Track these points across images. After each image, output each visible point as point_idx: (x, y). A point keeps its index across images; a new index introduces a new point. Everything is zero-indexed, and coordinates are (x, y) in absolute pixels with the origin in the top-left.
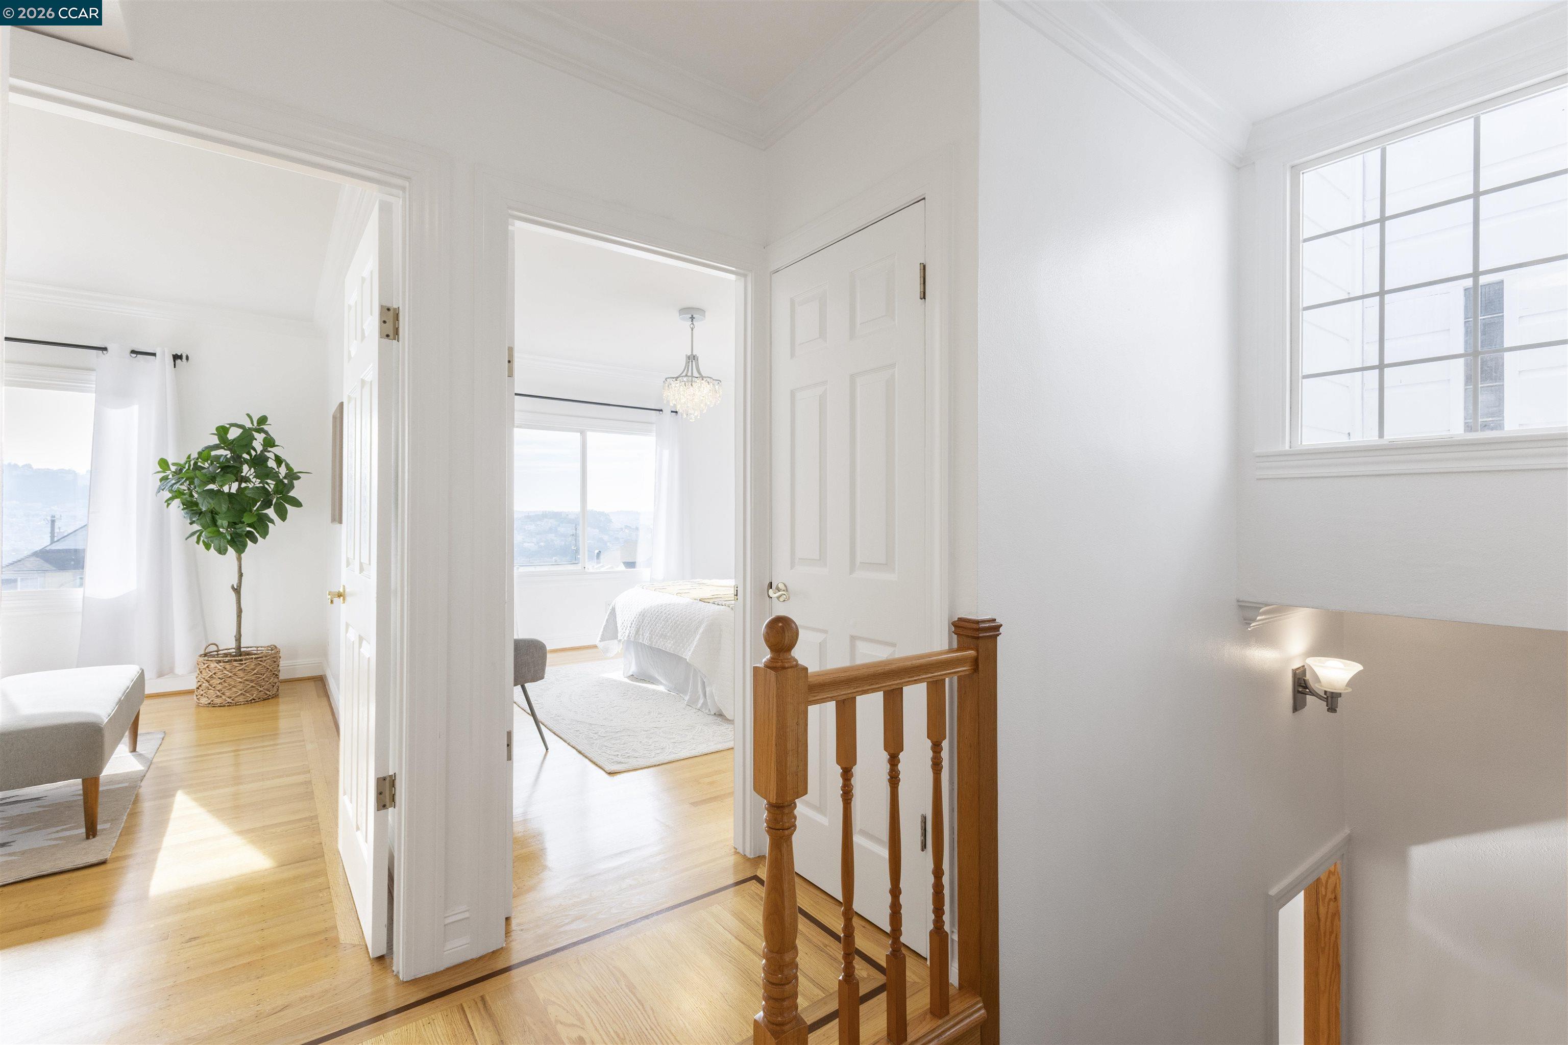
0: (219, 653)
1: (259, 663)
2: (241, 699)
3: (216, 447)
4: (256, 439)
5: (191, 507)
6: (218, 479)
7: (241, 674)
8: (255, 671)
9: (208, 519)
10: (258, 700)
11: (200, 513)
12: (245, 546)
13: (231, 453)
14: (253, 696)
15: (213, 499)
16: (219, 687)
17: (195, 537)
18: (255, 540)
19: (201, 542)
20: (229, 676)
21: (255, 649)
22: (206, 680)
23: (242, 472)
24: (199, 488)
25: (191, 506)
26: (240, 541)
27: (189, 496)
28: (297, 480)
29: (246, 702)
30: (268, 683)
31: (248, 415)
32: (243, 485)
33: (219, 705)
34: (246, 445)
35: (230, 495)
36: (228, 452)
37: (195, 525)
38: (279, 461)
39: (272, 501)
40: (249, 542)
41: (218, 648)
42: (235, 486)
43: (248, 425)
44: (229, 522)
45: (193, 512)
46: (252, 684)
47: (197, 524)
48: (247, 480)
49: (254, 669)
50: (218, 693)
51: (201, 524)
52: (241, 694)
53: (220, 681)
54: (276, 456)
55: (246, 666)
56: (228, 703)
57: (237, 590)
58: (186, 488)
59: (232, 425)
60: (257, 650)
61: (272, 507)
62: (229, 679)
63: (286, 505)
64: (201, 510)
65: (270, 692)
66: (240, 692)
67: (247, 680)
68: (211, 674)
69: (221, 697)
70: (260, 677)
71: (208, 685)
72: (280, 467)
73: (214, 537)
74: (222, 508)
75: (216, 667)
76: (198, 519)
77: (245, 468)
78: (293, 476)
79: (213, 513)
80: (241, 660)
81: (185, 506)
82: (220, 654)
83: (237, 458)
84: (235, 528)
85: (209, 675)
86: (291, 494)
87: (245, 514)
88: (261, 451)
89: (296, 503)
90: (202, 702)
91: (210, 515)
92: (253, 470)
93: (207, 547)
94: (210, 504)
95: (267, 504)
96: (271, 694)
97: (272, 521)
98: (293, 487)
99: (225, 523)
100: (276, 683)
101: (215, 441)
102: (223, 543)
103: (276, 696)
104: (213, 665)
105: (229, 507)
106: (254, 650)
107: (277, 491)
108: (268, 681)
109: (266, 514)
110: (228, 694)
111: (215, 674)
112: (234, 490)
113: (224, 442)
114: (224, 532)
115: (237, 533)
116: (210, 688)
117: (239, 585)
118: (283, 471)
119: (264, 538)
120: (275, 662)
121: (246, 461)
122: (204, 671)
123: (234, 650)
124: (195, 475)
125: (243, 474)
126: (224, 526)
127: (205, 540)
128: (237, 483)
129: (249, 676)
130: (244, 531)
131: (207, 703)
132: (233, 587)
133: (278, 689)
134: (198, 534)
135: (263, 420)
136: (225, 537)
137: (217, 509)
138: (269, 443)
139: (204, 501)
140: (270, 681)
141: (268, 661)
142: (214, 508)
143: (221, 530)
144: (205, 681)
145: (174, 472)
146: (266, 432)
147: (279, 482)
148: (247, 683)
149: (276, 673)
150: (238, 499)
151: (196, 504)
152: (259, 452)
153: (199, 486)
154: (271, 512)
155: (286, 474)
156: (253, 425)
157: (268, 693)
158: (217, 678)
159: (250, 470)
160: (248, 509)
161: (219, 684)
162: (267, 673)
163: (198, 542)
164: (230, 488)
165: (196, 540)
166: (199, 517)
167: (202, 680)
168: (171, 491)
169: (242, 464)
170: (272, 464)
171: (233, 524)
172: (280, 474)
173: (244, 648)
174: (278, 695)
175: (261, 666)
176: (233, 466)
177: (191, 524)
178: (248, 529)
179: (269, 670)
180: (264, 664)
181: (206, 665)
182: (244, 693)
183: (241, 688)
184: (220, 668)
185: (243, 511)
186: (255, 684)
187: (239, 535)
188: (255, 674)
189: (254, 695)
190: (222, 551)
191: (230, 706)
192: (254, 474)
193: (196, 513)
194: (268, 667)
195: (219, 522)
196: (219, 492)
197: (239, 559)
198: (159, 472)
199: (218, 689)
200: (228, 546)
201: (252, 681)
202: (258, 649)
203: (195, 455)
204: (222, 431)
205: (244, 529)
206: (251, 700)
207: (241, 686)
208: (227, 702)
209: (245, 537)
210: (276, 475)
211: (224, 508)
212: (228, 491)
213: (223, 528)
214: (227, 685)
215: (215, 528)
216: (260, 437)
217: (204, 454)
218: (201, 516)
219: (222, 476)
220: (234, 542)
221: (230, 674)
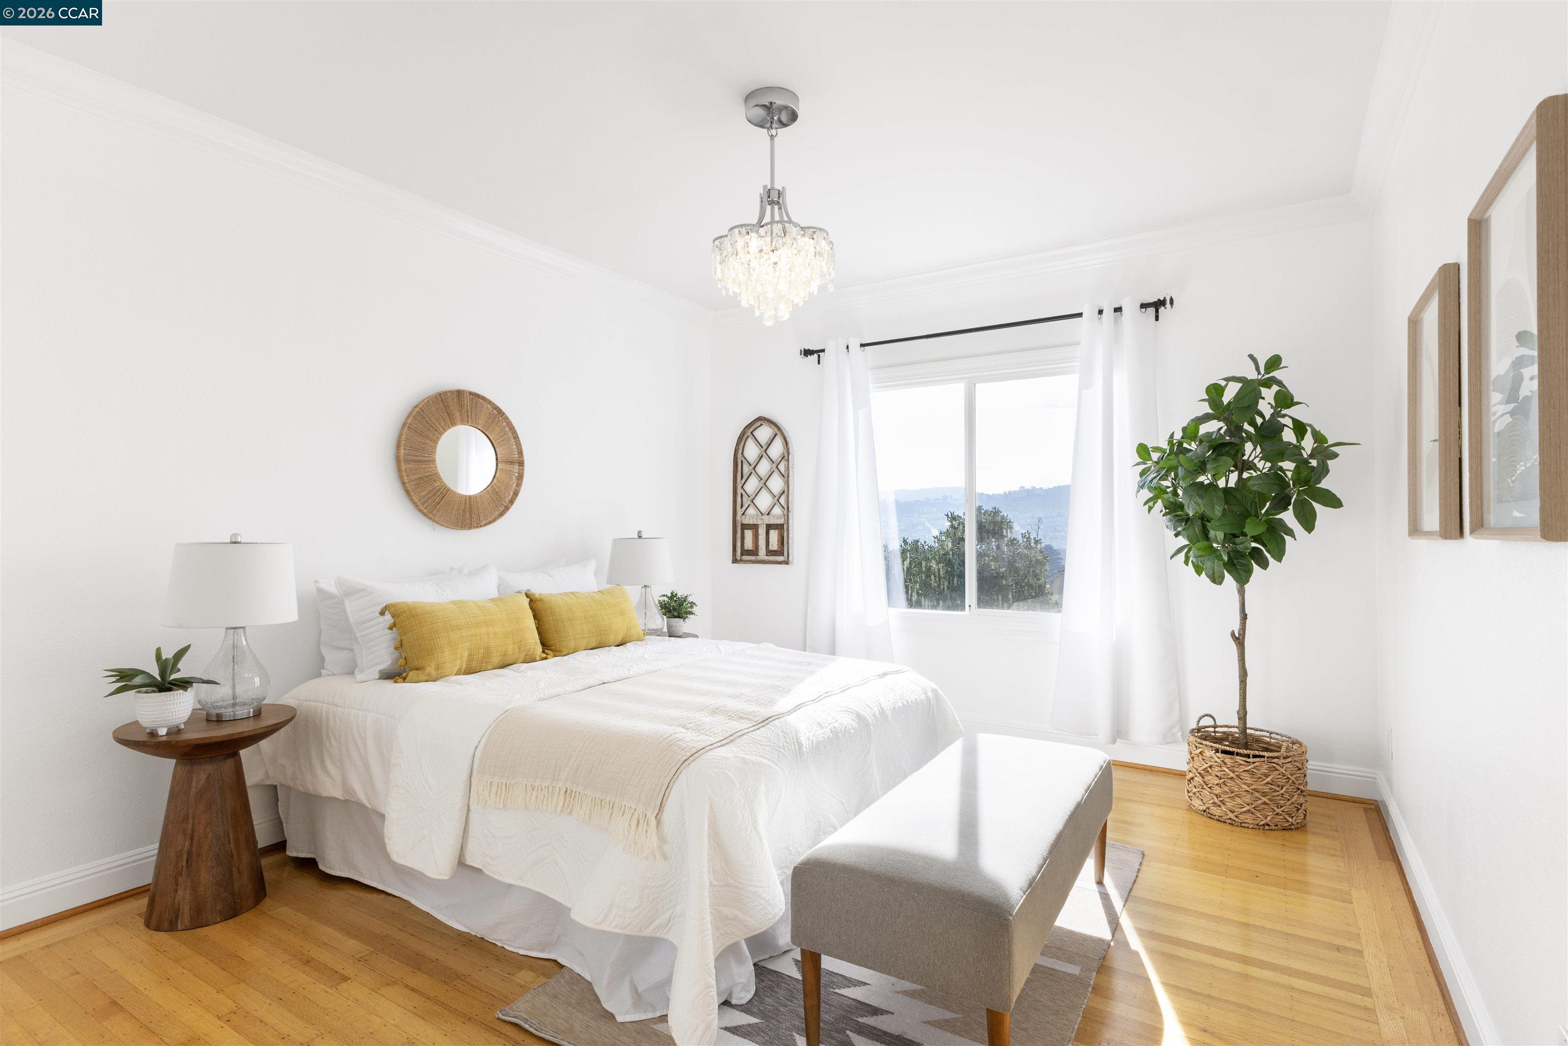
0: (1217, 729)
1: (1274, 767)
2: (1248, 818)
3: (1206, 418)
4: (1263, 398)
5: (1175, 511)
6: (1208, 466)
7: (1246, 776)
8: (1269, 779)
9: (1196, 529)
10: (1274, 828)
11: (1187, 520)
12: (1249, 572)
13: (1227, 425)
14: (1266, 818)
15: (1202, 497)
16: (1217, 790)
17: (1183, 554)
18: (1264, 565)
19: (1190, 563)
20: (1229, 777)
21: (1268, 734)
22: (1200, 773)
23: (1244, 455)
24: (1183, 480)
25: (1174, 509)
26: (1242, 565)
27: (1172, 495)
28: (1332, 459)
29: (1256, 826)
30: (1290, 802)
31: (1251, 357)
32: (1245, 475)
33: (1217, 817)
34: (1249, 406)
35: (1226, 490)
36: (1221, 424)
37: (1180, 537)
38: (1300, 428)
39: (1291, 498)
40: (1255, 566)
41: (1215, 723)
42: (1234, 478)
43: (1252, 375)
44: (1225, 534)
45: (1177, 518)
46: (1264, 799)
47: (1183, 536)
48: (1250, 466)
49: (1267, 776)
50: (1216, 800)
51: (1188, 537)
52: (1249, 811)
53: (1217, 781)
54: (1295, 421)
55: (1254, 768)
56: (1230, 819)
57: (1239, 640)
58: (1169, 484)
59: (1228, 380)
60: (1271, 738)
61: (1291, 507)
62: (1230, 782)
63: (1314, 504)
64: (1188, 515)
65: (1292, 817)
66: (1247, 808)
67: (1256, 790)
68: (1206, 766)
69: (1220, 806)
70: (1276, 791)
71: (1201, 782)
72: (1303, 439)
73: (1206, 555)
74: (1214, 511)
75: (1212, 757)
76: (1184, 529)
77: (1249, 447)
78: (1325, 452)
79: (1204, 519)
80: (1248, 756)
81: (1167, 511)
82: (1219, 732)
83: (1235, 429)
84: (1234, 543)
85: (1204, 767)
86: (1324, 484)
87: (1248, 521)
88: (1272, 415)
89: (1333, 501)
90: (1195, 805)
91: (1199, 522)
92: (1259, 449)
93: (1198, 570)
94: (1199, 505)
95: (1282, 503)
96: (1294, 823)
97: (1290, 533)
98: (1328, 471)
99: (1220, 535)
100: (1301, 805)
101: (1206, 409)
102: (1218, 566)
103: (1301, 827)
104: (1209, 753)
105: (1224, 509)
106: (1266, 737)
107: (1299, 479)
108: (1289, 800)
109: (1281, 520)
110: (1229, 805)
111: (1211, 767)
112: (1232, 484)
113: (1219, 410)
114: (1219, 548)
115: (1238, 552)
116: (1205, 787)
117: (1241, 632)
118: (1308, 443)
119: (1280, 560)
120: (1300, 769)
121: (1249, 438)
122: (1196, 758)
123: (1236, 730)
124: (1179, 461)
125: (1245, 458)
126: (1218, 539)
127: (1194, 560)
128: (1236, 473)
129: (1261, 785)
130: (1247, 548)
131: (1201, 808)
132: (1233, 634)
133: (1305, 815)
134: (1186, 550)
135: (1275, 362)
136: (1220, 558)
137: (1208, 513)
138: (1285, 400)
139: (1190, 500)
140: (1293, 800)
141: (1288, 765)
142: (1204, 511)
143: (1215, 545)
144: (1198, 775)
145: (1156, 462)
146: (1279, 383)
147: (1302, 464)
148: (1257, 795)
149: (1301, 787)
150: (1238, 497)
151: (1181, 506)
152: (1267, 417)
153: (1183, 479)
154: (1288, 517)
155: (1313, 450)
156: (1259, 373)
157: (1290, 820)
158: (1213, 774)
159: (1255, 449)
160: (1253, 512)
161: (1217, 784)
162: (1288, 786)
163: (1186, 563)
164: (1227, 482)
165: (1184, 559)
166: (1185, 525)
167: (1194, 771)
168: (1151, 489)
169: (1244, 441)
170: (1288, 436)
171: (1231, 537)
172: (1304, 450)
173: (1251, 729)
174: (1305, 825)
175: (1277, 772)
176: (1229, 443)
177: (1176, 535)
178: (1254, 545)
179: (1291, 781)
180: (1283, 770)
181: (1200, 750)
182: (1253, 810)
183: (1248, 801)
184: (1218, 760)
185: (1244, 516)
186: (1269, 799)
187: (1240, 555)
188: (1268, 783)
189: (1269, 818)
190: (1217, 579)
191: (1232, 824)
192: (1261, 455)
193: (1180, 521)
194: (1289, 776)
195: (1212, 534)
196: (1213, 486)
197: (1242, 592)
198: (1138, 464)
199: (1216, 792)
200: (1225, 571)
201: (1264, 794)
202: (1272, 735)
203: (1178, 436)
204: (1215, 391)
205: (1246, 544)
206: (1264, 825)
207: (1248, 798)
208: (1228, 817)
209: (1249, 558)
210: (1296, 452)
211: (1218, 511)
212: (1224, 486)
213: (1218, 543)
214: (1228, 791)
215: (1206, 543)
216: (1269, 394)
217: (1190, 432)
218: (1188, 523)
219: (1215, 460)
220: (1234, 565)
221: (1232, 775)
